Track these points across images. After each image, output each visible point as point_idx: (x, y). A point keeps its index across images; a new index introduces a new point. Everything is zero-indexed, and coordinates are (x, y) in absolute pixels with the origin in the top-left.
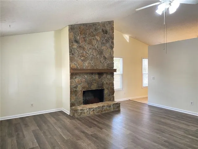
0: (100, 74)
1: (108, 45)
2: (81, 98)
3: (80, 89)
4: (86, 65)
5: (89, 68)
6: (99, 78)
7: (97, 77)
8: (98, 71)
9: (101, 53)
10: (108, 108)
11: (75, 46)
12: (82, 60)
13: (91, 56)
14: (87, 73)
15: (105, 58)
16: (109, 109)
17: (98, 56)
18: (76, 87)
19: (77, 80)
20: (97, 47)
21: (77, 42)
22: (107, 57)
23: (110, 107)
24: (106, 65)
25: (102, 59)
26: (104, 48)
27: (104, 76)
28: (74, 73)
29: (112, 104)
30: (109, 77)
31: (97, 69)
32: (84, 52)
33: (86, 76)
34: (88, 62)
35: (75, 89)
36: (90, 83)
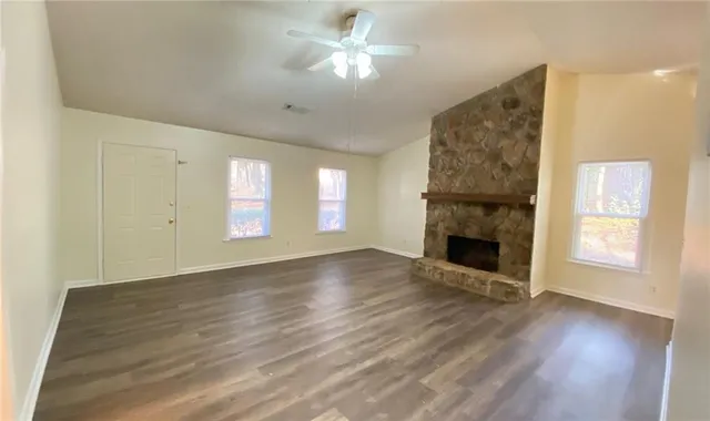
0: (490, 206)
1: (519, 134)
2: (443, 247)
3: (441, 228)
4: (457, 186)
5: (461, 192)
6: (487, 215)
7: (479, 212)
8: (486, 200)
9: (495, 156)
10: (477, 285)
11: (440, 150)
12: (449, 176)
13: (468, 166)
14: (457, 203)
15: (506, 167)
16: (480, 289)
17: (487, 165)
18: (436, 225)
19: (437, 213)
20: (486, 146)
21: (442, 143)
22: (510, 164)
23: (483, 283)
24: (507, 184)
25: (497, 172)
26: (504, 143)
27: (502, 211)
28: (432, 198)
29: (491, 280)
30: (516, 215)
31: (480, 194)
32: (455, 161)
33: (455, 208)
34: (460, 178)
35: (433, 229)
36: (463, 223)
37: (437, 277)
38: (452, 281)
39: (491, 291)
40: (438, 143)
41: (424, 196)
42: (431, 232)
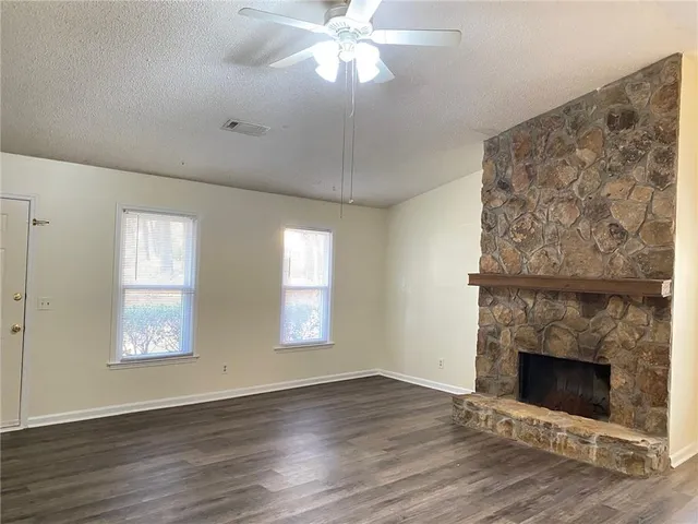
0: (592, 298)
1: (637, 173)
3: (505, 340)
4: (534, 262)
5: (541, 273)
6: (588, 314)
8: (583, 288)
9: (598, 211)
10: (572, 443)
11: (500, 197)
12: (518, 246)
13: (553, 227)
14: (534, 292)
15: (618, 232)
16: (579, 452)
17: (583, 226)
18: (496, 333)
19: (498, 310)
20: (582, 192)
21: (504, 186)
22: (622, 223)
23: (584, 440)
24: (620, 261)
25: (602, 238)
26: (613, 188)
27: (612, 308)
28: (489, 284)
29: (597, 434)
30: (640, 316)
31: (575, 279)
32: (528, 218)
33: (530, 302)
34: (537, 249)
35: (490, 339)
36: (545, 330)
37: (501, 430)
38: (527, 438)
39: (599, 455)
40: (496, 185)
41: (473, 279)
42: (487, 346)
